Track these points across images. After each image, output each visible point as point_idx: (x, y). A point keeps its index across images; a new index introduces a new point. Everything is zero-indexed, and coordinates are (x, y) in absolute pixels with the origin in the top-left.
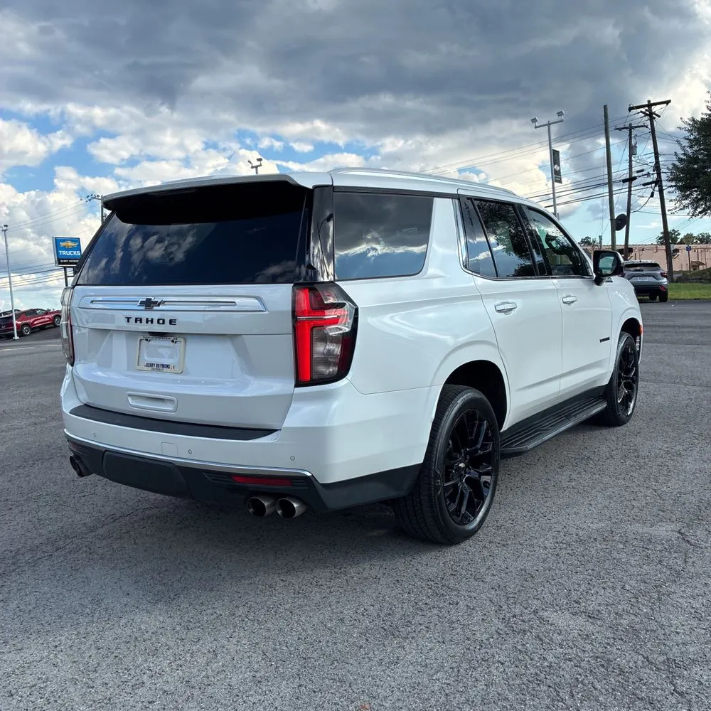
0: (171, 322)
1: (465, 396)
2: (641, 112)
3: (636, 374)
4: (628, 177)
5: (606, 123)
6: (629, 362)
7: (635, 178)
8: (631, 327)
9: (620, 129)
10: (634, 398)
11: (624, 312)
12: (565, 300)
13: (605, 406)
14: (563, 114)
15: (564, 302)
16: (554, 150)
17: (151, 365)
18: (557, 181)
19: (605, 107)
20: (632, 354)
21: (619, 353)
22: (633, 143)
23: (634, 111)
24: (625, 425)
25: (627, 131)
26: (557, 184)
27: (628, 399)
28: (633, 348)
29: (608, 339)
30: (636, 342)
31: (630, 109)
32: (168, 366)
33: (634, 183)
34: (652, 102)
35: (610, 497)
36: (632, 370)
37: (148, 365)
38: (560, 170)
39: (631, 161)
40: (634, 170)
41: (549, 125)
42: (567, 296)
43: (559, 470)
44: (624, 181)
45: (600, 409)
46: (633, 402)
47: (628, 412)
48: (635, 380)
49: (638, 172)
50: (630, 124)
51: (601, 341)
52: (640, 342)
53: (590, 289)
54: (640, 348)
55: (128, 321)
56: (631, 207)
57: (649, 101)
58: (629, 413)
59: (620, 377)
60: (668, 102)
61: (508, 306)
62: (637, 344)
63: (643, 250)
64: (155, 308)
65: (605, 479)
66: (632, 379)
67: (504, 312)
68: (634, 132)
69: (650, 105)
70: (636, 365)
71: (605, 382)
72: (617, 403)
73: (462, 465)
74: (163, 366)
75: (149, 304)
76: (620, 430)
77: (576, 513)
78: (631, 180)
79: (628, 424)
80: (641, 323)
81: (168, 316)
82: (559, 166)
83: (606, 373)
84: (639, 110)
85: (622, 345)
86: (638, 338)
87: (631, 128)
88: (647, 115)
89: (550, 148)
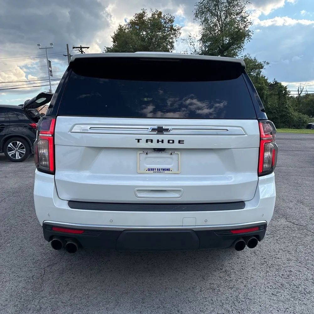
0: (179, 142)
2: (78, 50)
14: (53, 45)
17: (153, 169)
18: (50, 75)
19: (67, 45)
31: (74, 48)
32: (168, 170)
34: (82, 46)
37: (149, 170)
38: (51, 70)
41: (46, 48)
55: (138, 141)
57: (81, 46)
60: (88, 48)
64: (165, 133)
69: (81, 48)
74: (164, 170)
75: (160, 130)
81: (177, 138)
82: (51, 68)
88: (80, 51)
89: (47, 59)
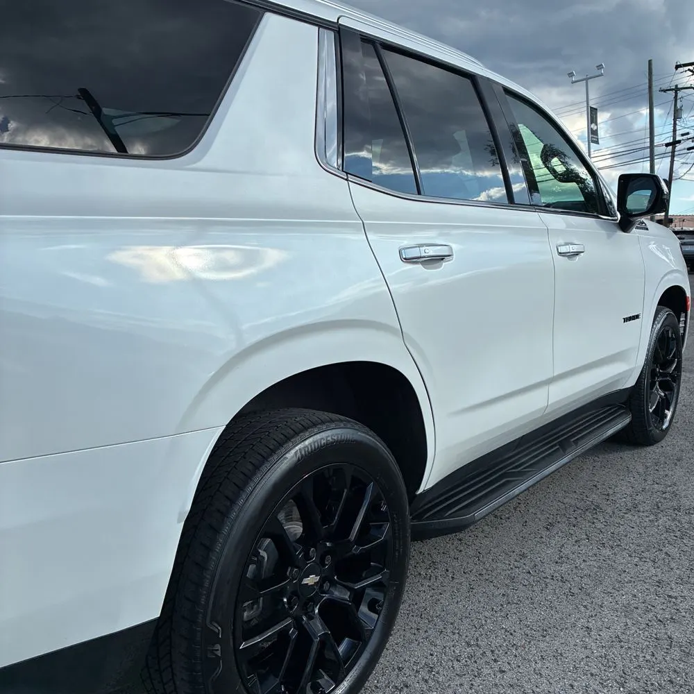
1: (307, 442)
2: (689, 70)
3: (678, 368)
4: (671, 141)
5: (650, 87)
6: (668, 351)
7: (679, 142)
8: (673, 299)
9: (665, 91)
10: (674, 402)
11: (663, 278)
12: (563, 249)
13: (628, 420)
14: (603, 68)
15: (560, 254)
16: (591, 108)
18: (593, 142)
20: (673, 339)
21: (654, 338)
22: (678, 107)
23: (680, 70)
24: (659, 445)
25: (673, 93)
26: (592, 145)
27: (665, 404)
28: (676, 330)
29: (637, 317)
30: (679, 321)
31: (677, 67)
33: (678, 147)
35: (627, 610)
36: (672, 362)
38: (597, 130)
39: (675, 124)
40: (678, 133)
41: (587, 80)
42: (567, 244)
43: (544, 533)
44: (667, 145)
45: (619, 426)
46: (671, 409)
47: (663, 424)
48: (676, 377)
49: (683, 135)
50: (676, 86)
51: (626, 320)
52: (685, 323)
53: (609, 237)
54: (685, 330)
56: (674, 175)
58: (664, 427)
59: (653, 374)
61: (432, 251)
62: (682, 325)
63: (683, 220)
65: (622, 559)
66: (671, 375)
67: (423, 263)
68: (680, 94)
70: (678, 354)
71: (631, 382)
72: (648, 411)
73: (311, 580)
76: (652, 452)
77: (558, 655)
78: (674, 143)
79: (663, 443)
80: (688, 294)
82: (597, 125)
83: (631, 370)
84: (687, 68)
85: (659, 326)
86: (683, 315)
87: (677, 89)
89: (588, 104)
